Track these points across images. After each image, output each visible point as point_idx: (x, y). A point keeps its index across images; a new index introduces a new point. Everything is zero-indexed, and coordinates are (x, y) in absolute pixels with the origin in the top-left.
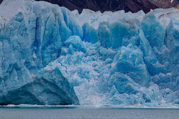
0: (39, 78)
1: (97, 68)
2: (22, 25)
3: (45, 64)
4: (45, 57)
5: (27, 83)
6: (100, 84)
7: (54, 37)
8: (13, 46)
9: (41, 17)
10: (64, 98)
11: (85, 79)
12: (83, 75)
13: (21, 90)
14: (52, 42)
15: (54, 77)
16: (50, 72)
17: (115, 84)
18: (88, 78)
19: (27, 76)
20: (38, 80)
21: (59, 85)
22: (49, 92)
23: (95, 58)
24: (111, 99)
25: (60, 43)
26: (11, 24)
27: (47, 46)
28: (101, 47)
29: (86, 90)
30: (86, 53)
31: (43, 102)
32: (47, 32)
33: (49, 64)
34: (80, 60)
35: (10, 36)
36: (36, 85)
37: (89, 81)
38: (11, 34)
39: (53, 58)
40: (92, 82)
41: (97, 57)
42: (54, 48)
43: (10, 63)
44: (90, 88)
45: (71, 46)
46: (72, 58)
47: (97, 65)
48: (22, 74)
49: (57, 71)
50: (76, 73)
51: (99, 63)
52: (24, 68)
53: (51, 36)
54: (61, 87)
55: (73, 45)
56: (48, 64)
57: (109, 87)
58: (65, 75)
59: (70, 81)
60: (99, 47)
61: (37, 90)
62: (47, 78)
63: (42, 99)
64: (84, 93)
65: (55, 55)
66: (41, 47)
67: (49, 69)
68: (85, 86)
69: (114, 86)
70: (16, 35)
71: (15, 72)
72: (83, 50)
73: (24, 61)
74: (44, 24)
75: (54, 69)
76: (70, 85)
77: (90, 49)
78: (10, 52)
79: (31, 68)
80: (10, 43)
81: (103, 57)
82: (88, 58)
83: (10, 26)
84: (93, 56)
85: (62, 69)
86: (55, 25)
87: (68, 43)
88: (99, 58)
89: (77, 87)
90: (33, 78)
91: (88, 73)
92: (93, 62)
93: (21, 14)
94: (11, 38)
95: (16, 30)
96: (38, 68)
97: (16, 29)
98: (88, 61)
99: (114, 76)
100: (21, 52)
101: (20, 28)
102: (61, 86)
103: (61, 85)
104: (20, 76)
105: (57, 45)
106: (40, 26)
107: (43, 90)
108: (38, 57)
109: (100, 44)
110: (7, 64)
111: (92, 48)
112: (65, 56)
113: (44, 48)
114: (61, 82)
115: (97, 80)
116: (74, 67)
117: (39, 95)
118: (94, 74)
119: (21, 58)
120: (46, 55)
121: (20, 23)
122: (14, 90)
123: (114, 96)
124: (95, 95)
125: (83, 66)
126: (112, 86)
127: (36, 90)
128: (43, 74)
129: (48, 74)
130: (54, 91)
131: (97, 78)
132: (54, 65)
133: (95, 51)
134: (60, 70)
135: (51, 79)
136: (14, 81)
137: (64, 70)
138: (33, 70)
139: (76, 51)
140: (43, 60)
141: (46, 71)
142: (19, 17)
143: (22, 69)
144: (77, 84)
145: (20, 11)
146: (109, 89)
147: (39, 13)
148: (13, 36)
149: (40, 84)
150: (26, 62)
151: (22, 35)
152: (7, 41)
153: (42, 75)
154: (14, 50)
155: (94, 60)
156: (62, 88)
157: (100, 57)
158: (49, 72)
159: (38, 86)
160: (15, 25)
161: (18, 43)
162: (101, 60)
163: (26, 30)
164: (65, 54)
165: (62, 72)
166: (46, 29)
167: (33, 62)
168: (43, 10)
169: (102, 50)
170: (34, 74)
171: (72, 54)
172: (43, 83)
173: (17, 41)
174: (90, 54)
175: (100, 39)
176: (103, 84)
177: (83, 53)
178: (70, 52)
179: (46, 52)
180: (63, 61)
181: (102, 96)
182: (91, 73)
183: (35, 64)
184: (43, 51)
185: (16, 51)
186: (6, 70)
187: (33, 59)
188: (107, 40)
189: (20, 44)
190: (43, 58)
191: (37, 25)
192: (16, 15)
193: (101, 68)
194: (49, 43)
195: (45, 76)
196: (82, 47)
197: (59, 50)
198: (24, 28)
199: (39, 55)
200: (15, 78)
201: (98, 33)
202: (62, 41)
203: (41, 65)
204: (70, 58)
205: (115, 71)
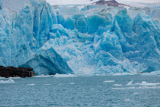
0: (38, 55)
1: (79, 47)
2: (28, 16)
3: (41, 45)
4: (41, 40)
5: (30, 59)
6: (88, 59)
7: (46, 25)
8: (23, 31)
9: (38, 10)
10: (53, 70)
11: (73, 56)
12: (71, 53)
13: (25, 64)
14: (44, 29)
15: (49, 54)
16: (46, 51)
18: (75, 55)
19: (30, 54)
20: (37, 57)
21: (52, 60)
22: (42, 65)
23: (75, 41)
24: (99, 69)
25: (49, 29)
26: (21, 15)
27: (42, 31)
28: (79, 33)
29: (76, 63)
30: (68, 37)
31: (37, 74)
32: (42, 21)
33: (44, 45)
34: (66, 42)
35: (20, 24)
36: (34, 60)
37: (76, 57)
38: (21, 22)
39: (45, 41)
40: (79, 58)
41: (77, 40)
42: (46, 33)
43: (22, 44)
44: (79, 62)
45: (58, 31)
46: (60, 40)
47: (78, 46)
48: (27, 52)
49: (52, 50)
50: (66, 52)
51: (80, 44)
52: (29, 48)
53: (44, 24)
54: (54, 62)
56: (43, 45)
57: (96, 61)
58: (59, 53)
59: (63, 57)
60: (77, 32)
61: (35, 64)
62: (44, 55)
63: (37, 71)
64: (76, 66)
65: (46, 38)
66: (38, 32)
67: (45, 49)
68: (75, 60)
69: (100, 60)
70: (25, 23)
71: (23, 51)
72: (67, 35)
73: (29, 43)
74: (40, 15)
75: (49, 48)
76: (63, 60)
77: (71, 34)
78: (21, 36)
79: (32, 48)
80: (20, 29)
81: (82, 40)
82: (70, 40)
83: (21, 16)
84: (73, 39)
85: (56, 49)
86: (46, 16)
87: (55, 29)
88: (78, 40)
89: (69, 61)
90: (33, 55)
91: (74, 51)
92: (74, 43)
93: (28, 8)
94: (21, 25)
95: (25, 19)
96: (37, 48)
97: (25, 18)
98: (71, 43)
99: (99, 54)
100: (27, 36)
101: (27, 18)
102: (54, 61)
103: (54, 60)
104: (26, 53)
105: (47, 31)
106: (37, 16)
107: (38, 64)
108: (36, 40)
109: (78, 30)
110: (20, 44)
111: (72, 33)
112: (54, 39)
113: (40, 33)
114: (54, 58)
115: (83, 56)
116: (63, 47)
117: (35, 68)
118: (79, 52)
119: (27, 41)
120: (42, 39)
121: (27, 14)
122: (22, 65)
123: (101, 67)
124: (85, 67)
125: (68, 46)
126: (98, 60)
128: (41, 52)
129: (45, 52)
130: (46, 65)
131: (82, 55)
132: (47, 46)
133: (75, 36)
134: (54, 49)
135: (46, 56)
136: (22, 57)
137: (57, 49)
138: (34, 50)
139: (61, 35)
140: (39, 42)
141: (43, 50)
142: (27, 10)
143: (27, 49)
145: (27, 5)
146: (96, 62)
147: (36, 7)
148: (23, 24)
149: (37, 60)
150: (30, 44)
151: (28, 23)
152: (18, 27)
153: (40, 53)
154: (24, 34)
155: (74, 42)
156: (55, 63)
157: (79, 40)
158: (45, 51)
159: (35, 61)
160: (24, 15)
161: (26, 29)
162: (80, 42)
163: (31, 19)
164: (54, 38)
165: (56, 51)
166: (41, 19)
167: (34, 43)
168: (39, 5)
169: (81, 35)
170: (34, 52)
171: (59, 38)
172: (39, 59)
173: (26, 28)
174: (72, 37)
175: (76, 27)
176: (90, 59)
177: (66, 37)
178: (58, 36)
179: (42, 36)
180: (54, 43)
181: (90, 68)
182: (76, 52)
183: (35, 45)
184: (40, 35)
185: (25, 35)
186: (19, 50)
187: (33, 41)
188: (84, 28)
189: (27, 30)
190: (40, 40)
191: (35, 16)
192: (24, 8)
193: (82, 47)
194: (43, 29)
195: (42, 54)
196: (66, 32)
197: (48, 34)
198: (30, 18)
199: (37, 38)
200: (23, 55)
201: (75, 22)
202: (49, 28)
203: (38, 46)
204: (58, 40)
205: (100, 49)
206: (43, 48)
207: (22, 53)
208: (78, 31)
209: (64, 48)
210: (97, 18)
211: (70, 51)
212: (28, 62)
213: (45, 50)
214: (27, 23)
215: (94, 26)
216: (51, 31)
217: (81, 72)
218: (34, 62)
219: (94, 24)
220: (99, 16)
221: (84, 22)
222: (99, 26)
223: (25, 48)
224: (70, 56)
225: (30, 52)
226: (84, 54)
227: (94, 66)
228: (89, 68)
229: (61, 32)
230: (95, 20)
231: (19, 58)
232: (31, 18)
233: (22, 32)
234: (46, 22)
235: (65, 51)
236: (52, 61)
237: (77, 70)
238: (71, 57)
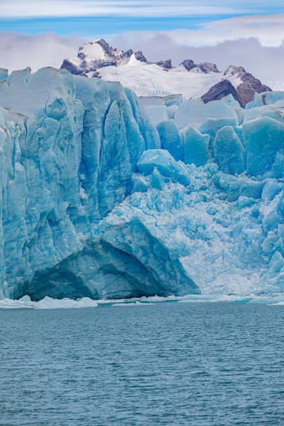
0: (95, 241)
1: (218, 216)
2: (62, 127)
3: (105, 212)
4: (105, 197)
5: (71, 253)
6: (242, 251)
7: (119, 153)
8: (46, 172)
9: (93, 109)
10: (143, 282)
11: (201, 241)
12: (193, 234)
13: (58, 268)
14: (115, 164)
15: (129, 238)
16: (120, 228)
17: (279, 249)
18: (206, 239)
19: (71, 237)
20: (93, 245)
21: (139, 255)
22: (109, 270)
23: (208, 197)
24: (274, 279)
25: (130, 165)
26: (40, 125)
27: (107, 171)
28: (220, 174)
29: (209, 263)
30: (188, 187)
31: (96, 294)
32: (106, 142)
33: (113, 211)
34: (181, 201)
35: (38, 152)
36: (86, 256)
37: (209, 244)
38: (40, 146)
39: (118, 198)
40: (218, 247)
41: (214, 194)
42: (120, 176)
43: (42, 211)
44: (216, 260)
45: (156, 171)
46: (163, 197)
47: (217, 211)
48: (62, 233)
49: (137, 225)
50: (179, 229)
51: (222, 207)
52: (66, 221)
53: (114, 151)
54: (143, 260)
55: (160, 169)
56: (110, 211)
57: (266, 255)
58: (157, 234)
59: (168, 244)
60: (215, 173)
61: (88, 268)
62: (113, 242)
63: (96, 287)
64: (207, 270)
65: (121, 190)
66: (96, 175)
67: (117, 222)
68: (204, 255)
69: (278, 253)
70: (51, 149)
71: (49, 230)
72: (183, 180)
73: (66, 205)
74: (100, 125)
75: (128, 220)
76: (170, 254)
77: (196, 178)
78: (40, 185)
79: (78, 221)
80: (39, 166)
81: (230, 194)
82: (194, 196)
83: (39, 129)
84: (203, 193)
85: (148, 221)
86: (119, 127)
87: (147, 165)
88: (217, 195)
89: (186, 258)
90: (81, 241)
91: (204, 227)
92: (205, 205)
93: (61, 103)
94: (40, 154)
95: (52, 137)
96: (91, 219)
97: (52, 135)
98: (196, 203)
99: (276, 233)
100: (61, 185)
101: (58, 134)
102: (144, 258)
103: (144, 255)
104: (57, 236)
105: (124, 169)
106: (91, 128)
107: (98, 267)
108: (90, 197)
109: (218, 167)
110: (36, 211)
111: (200, 175)
112: (144, 194)
113: (102, 177)
114: (142, 248)
115: (229, 241)
116: (170, 217)
117: (90, 278)
118: (217, 230)
119: (61, 200)
120: (107, 192)
121: (59, 123)
122: (47, 269)
123: (281, 274)
124: (233, 273)
125: (187, 212)
126: (273, 252)
127: (85, 268)
128: (104, 232)
129: (115, 231)
130: (121, 269)
131: (227, 237)
132: (123, 213)
133: (207, 182)
134: (144, 223)
135: (120, 244)
136: (47, 248)
137: (151, 224)
138: (82, 225)
139: (167, 181)
140: (99, 201)
141: (110, 227)
142: (57, 110)
143: (62, 223)
144: (186, 252)
145: (59, 97)
146: (266, 259)
147: (89, 101)
148: (45, 150)
149: (94, 254)
150: (69, 209)
151: (62, 149)
152: (32, 161)
153: (101, 234)
154: (48, 181)
155: (205, 200)
156: (146, 262)
157: (221, 194)
158: (116, 228)
159: (89, 258)
160: (48, 126)
161: (57, 166)
162: (224, 199)
163: (70, 137)
164: (144, 189)
165: (149, 227)
166: (104, 135)
167: (82, 207)
168: (97, 95)
169: (225, 179)
170: (84, 233)
171: (160, 188)
172: (101, 252)
173: (55, 162)
174: (198, 187)
175: (213, 157)
176: (249, 250)
177: (182, 186)
178: (156, 185)
179: (107, 184)
180: (143, 204)
181: (250, 275)
182: (209, 229)
183: (86, 210)
184: (100, 183)
185: (53, 184)
186: (34, 225)
187: (82, 200)
188: (233, 158)
189: (59, 169)
190: (101, 197)
191: (84, 128)
192: (50, 106)
193: (229, 216)
194: (110, 165)
195: (109, 237)
196: (181, 173)
197: (127, 180)
198: (67, 133)
199: (93, 191)
200: (48, 242)
201: (208, 143)
202: (131, 161)
203: (97, 213)
204: (157, 197)
205: (279, 221)
206: (112, 219)
207: (45, 234)
208: (219, 169)
209: (173, 217)
210: (271, 129)
211: (190, 227)
212: (65, 261)
213: (116, 225)
214: (59, 150)
215: (263, 154)
216: (137, 170)
217: (221, 288)
218: (85, 260)
219: (262, 146)
220: (276, 123)
221: (234, 142)
222: (278, 153)
223: (53, 222)
224: (189, 243)
225: (71, 231)
226: (231, 234)
227: (262, 270)
228: (245, 278)
229: (164, 172)
230: (267, 135)
231: (35, 251)
232: (72, 135)
233: (44, 174)
234: (120, 144)
235: (175, 227)
236: (138, 258)
237: (209, 283)
238: (193, 244)
